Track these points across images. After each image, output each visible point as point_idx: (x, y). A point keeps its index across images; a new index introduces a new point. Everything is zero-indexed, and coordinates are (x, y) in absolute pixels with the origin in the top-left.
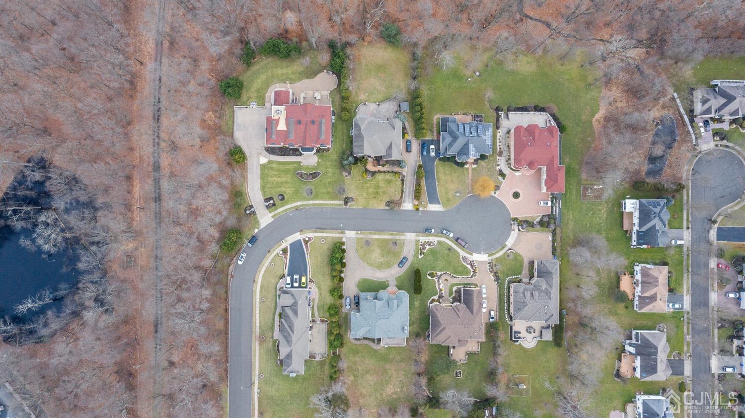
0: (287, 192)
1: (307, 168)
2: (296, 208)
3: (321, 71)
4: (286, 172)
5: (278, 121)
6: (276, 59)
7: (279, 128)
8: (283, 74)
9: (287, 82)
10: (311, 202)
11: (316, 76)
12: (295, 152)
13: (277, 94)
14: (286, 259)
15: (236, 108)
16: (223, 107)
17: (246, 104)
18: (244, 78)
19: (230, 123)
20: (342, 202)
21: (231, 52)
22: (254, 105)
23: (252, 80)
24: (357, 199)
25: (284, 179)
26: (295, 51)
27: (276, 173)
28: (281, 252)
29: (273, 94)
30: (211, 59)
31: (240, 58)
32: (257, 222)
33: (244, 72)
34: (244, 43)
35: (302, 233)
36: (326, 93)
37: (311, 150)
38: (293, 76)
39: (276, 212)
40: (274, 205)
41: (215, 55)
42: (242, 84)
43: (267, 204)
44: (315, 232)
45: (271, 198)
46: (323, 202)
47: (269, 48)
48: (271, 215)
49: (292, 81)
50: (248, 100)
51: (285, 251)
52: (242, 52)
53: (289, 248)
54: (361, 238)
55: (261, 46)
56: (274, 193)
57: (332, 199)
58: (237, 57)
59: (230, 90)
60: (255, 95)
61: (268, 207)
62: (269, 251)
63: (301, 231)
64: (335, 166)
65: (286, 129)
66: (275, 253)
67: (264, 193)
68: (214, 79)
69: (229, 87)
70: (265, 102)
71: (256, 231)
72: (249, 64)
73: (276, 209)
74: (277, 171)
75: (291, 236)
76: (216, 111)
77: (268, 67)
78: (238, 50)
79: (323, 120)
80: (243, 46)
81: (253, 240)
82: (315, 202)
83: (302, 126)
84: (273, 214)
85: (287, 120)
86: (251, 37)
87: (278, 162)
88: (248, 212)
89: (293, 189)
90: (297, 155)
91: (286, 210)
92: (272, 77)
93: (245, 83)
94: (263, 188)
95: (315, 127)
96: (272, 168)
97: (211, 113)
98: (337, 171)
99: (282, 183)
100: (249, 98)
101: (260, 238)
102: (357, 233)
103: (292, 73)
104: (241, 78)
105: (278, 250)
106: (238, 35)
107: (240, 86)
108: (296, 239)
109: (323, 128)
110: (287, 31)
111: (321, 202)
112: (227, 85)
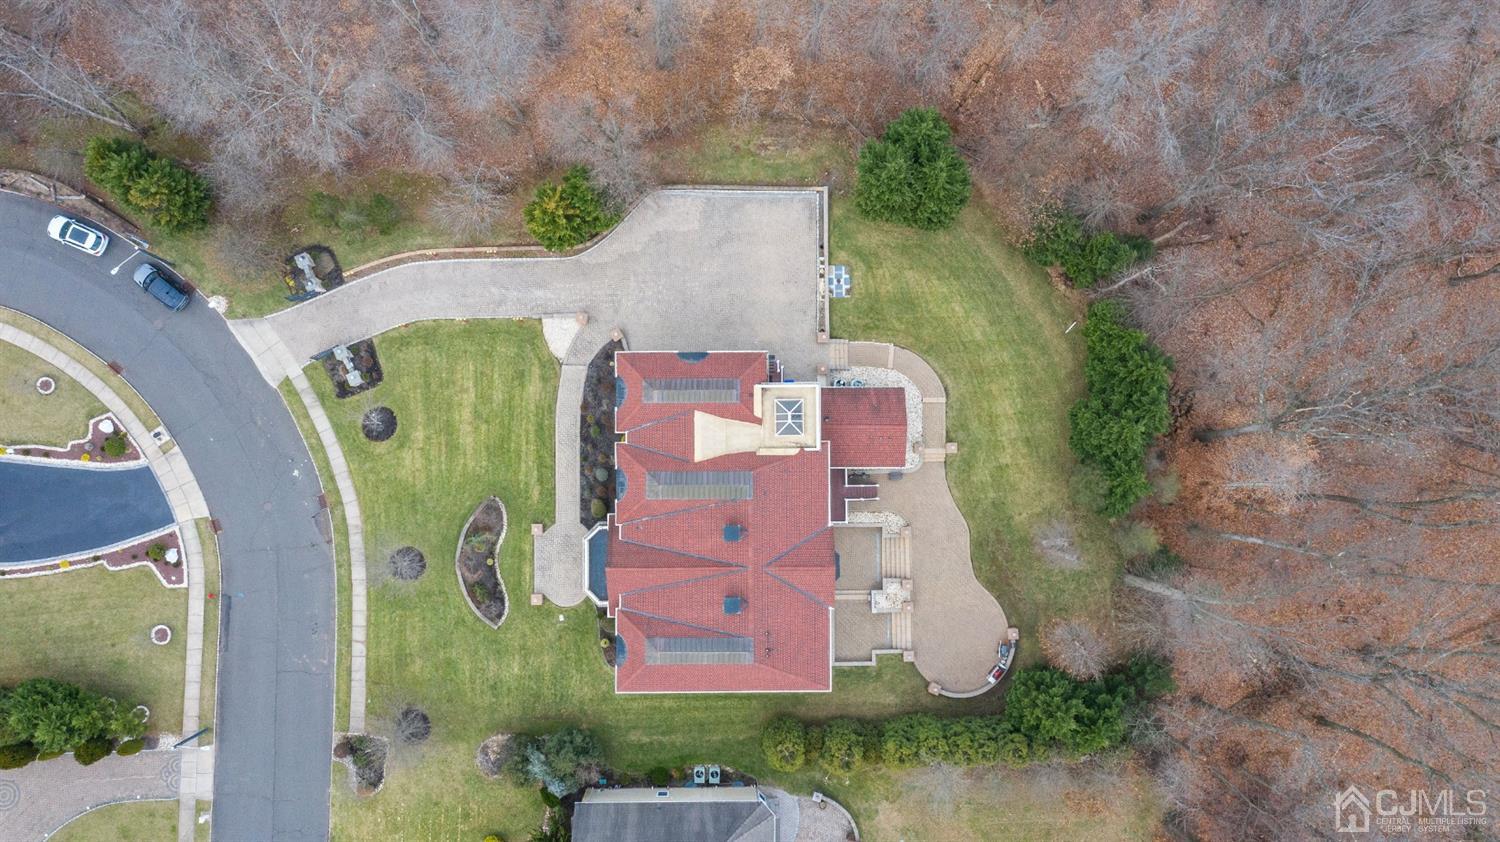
0: (407, 456)
1: (522, 555)
2: (330, 500)
3: (1013, 612)
4: (500, 449)
5: (743, 412)
6: (1068, 388)
7: (701, 419)
8: (992, 422)
9: (953, 448)
10: (359, 573)
11: (991, 585)
12: (601, 495)
13: (891, 401)
14: (75, 453)
15: (817, 195)
16: (828, 133)
17: (835, 243)
18: (969, 234)
19: (746, 169)
20: (358, 727)
21: (1096, 163)
22: (839, 281)
23: (957, 274)
24: (371, 806)
25: (467, 439)
26: (1111, 491)
27: (498, 396)
28: (107, 428)
29: (890, 378)
30: (1058, 74)
31: (1070, 213)
32: (257, 308)
33: (1001, 233)
34: (1143, 229)
35: (207, 530)
36: (902, 634)
37: (597, 586)
38: (982, 474)
39: (309, 400)
40: (344, 390)
41: (1080, 86)
42: (933, 223)
43: (342, 354)
44: (210, 596)
45: (373, 373)
46: (359, 634)
47: (1123, 359)
48: (295, 372)
49: (959, 470)
50: (858, 253)
51: (116, 444)
52: (1096, 219)
53: (131, 465)
54: (174, 829)
55: (1129, 321)
56: (402, 388)
57: (374, 680)
58: (1070, 195)
59: (898, 163)
60: (888, 288)
61: (328, 357)
62: (116, 369)
63: (215, 525)
64: (537, 696)
65: (699, 457)
66: (107, 396)
67: (402, 339)
68: (960, 87)
69: (916, 158)
70: (853, 337)
71: (217, 303)
72: (1037, 253)
73: (322, 398)
74: (509, 403)
75: (190, 476)
76: (800, 100)
77: (1027, 349)
78: (1106, 201)
79: (747, 658)
80: (1126, 224)
81: (175, 288)
82: (359, 592)
83: (712, 543)
84: (301, 384)
85: (746, 462)
86: (1176, 262)
87: (552, 410)
88: (304, 262)
89: (421, 482)
90: (585, 504)
91: (320, 448)
92: (979, 372)
93: (942, 237)
94: (427, 335)
95: (714, 614)
96: (521, 376)
97: (787, 71)
98: (510, 708)
99: (449, 429)
100: (868, 259)
101: (183, 324)
102: (199, 807)
103: (1000, 468)
104: (968, 215)
105: (119, 411)
106: (1184, 199)
107: (922, 215)
108: (174, 499)
109: (705, 658)
110: (1206, 436)
111: (359, 619)
112: (925, 150)
